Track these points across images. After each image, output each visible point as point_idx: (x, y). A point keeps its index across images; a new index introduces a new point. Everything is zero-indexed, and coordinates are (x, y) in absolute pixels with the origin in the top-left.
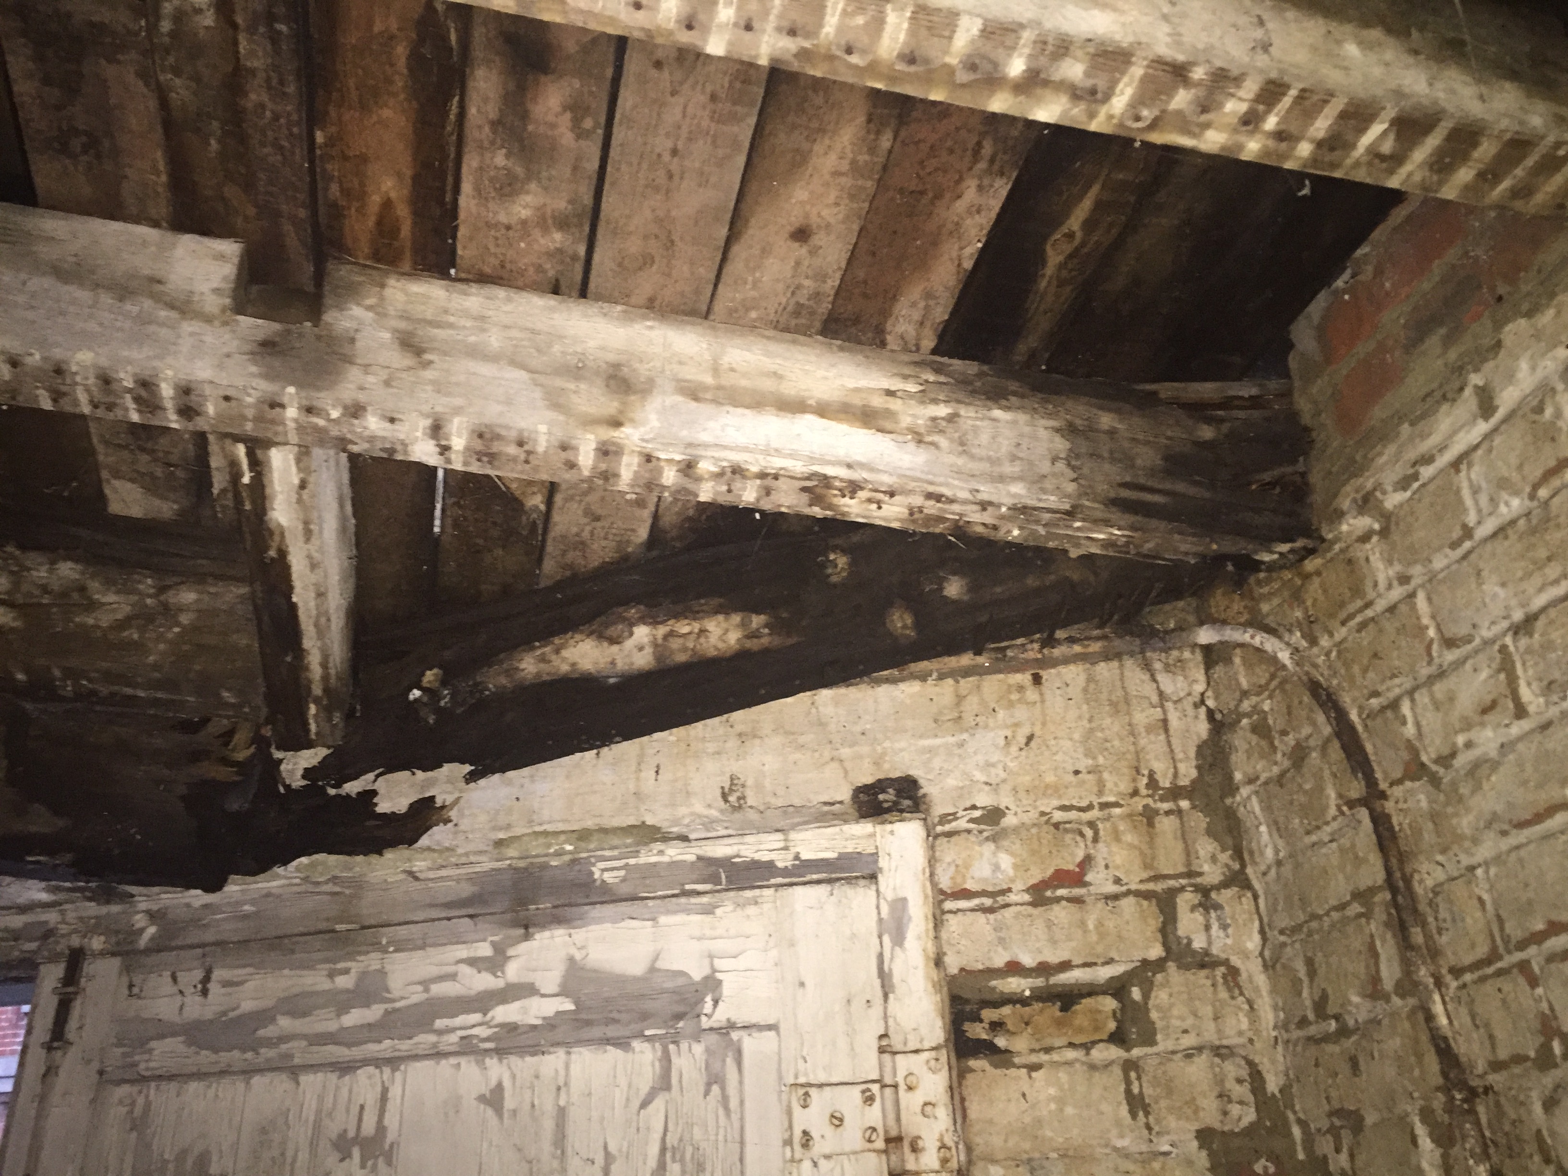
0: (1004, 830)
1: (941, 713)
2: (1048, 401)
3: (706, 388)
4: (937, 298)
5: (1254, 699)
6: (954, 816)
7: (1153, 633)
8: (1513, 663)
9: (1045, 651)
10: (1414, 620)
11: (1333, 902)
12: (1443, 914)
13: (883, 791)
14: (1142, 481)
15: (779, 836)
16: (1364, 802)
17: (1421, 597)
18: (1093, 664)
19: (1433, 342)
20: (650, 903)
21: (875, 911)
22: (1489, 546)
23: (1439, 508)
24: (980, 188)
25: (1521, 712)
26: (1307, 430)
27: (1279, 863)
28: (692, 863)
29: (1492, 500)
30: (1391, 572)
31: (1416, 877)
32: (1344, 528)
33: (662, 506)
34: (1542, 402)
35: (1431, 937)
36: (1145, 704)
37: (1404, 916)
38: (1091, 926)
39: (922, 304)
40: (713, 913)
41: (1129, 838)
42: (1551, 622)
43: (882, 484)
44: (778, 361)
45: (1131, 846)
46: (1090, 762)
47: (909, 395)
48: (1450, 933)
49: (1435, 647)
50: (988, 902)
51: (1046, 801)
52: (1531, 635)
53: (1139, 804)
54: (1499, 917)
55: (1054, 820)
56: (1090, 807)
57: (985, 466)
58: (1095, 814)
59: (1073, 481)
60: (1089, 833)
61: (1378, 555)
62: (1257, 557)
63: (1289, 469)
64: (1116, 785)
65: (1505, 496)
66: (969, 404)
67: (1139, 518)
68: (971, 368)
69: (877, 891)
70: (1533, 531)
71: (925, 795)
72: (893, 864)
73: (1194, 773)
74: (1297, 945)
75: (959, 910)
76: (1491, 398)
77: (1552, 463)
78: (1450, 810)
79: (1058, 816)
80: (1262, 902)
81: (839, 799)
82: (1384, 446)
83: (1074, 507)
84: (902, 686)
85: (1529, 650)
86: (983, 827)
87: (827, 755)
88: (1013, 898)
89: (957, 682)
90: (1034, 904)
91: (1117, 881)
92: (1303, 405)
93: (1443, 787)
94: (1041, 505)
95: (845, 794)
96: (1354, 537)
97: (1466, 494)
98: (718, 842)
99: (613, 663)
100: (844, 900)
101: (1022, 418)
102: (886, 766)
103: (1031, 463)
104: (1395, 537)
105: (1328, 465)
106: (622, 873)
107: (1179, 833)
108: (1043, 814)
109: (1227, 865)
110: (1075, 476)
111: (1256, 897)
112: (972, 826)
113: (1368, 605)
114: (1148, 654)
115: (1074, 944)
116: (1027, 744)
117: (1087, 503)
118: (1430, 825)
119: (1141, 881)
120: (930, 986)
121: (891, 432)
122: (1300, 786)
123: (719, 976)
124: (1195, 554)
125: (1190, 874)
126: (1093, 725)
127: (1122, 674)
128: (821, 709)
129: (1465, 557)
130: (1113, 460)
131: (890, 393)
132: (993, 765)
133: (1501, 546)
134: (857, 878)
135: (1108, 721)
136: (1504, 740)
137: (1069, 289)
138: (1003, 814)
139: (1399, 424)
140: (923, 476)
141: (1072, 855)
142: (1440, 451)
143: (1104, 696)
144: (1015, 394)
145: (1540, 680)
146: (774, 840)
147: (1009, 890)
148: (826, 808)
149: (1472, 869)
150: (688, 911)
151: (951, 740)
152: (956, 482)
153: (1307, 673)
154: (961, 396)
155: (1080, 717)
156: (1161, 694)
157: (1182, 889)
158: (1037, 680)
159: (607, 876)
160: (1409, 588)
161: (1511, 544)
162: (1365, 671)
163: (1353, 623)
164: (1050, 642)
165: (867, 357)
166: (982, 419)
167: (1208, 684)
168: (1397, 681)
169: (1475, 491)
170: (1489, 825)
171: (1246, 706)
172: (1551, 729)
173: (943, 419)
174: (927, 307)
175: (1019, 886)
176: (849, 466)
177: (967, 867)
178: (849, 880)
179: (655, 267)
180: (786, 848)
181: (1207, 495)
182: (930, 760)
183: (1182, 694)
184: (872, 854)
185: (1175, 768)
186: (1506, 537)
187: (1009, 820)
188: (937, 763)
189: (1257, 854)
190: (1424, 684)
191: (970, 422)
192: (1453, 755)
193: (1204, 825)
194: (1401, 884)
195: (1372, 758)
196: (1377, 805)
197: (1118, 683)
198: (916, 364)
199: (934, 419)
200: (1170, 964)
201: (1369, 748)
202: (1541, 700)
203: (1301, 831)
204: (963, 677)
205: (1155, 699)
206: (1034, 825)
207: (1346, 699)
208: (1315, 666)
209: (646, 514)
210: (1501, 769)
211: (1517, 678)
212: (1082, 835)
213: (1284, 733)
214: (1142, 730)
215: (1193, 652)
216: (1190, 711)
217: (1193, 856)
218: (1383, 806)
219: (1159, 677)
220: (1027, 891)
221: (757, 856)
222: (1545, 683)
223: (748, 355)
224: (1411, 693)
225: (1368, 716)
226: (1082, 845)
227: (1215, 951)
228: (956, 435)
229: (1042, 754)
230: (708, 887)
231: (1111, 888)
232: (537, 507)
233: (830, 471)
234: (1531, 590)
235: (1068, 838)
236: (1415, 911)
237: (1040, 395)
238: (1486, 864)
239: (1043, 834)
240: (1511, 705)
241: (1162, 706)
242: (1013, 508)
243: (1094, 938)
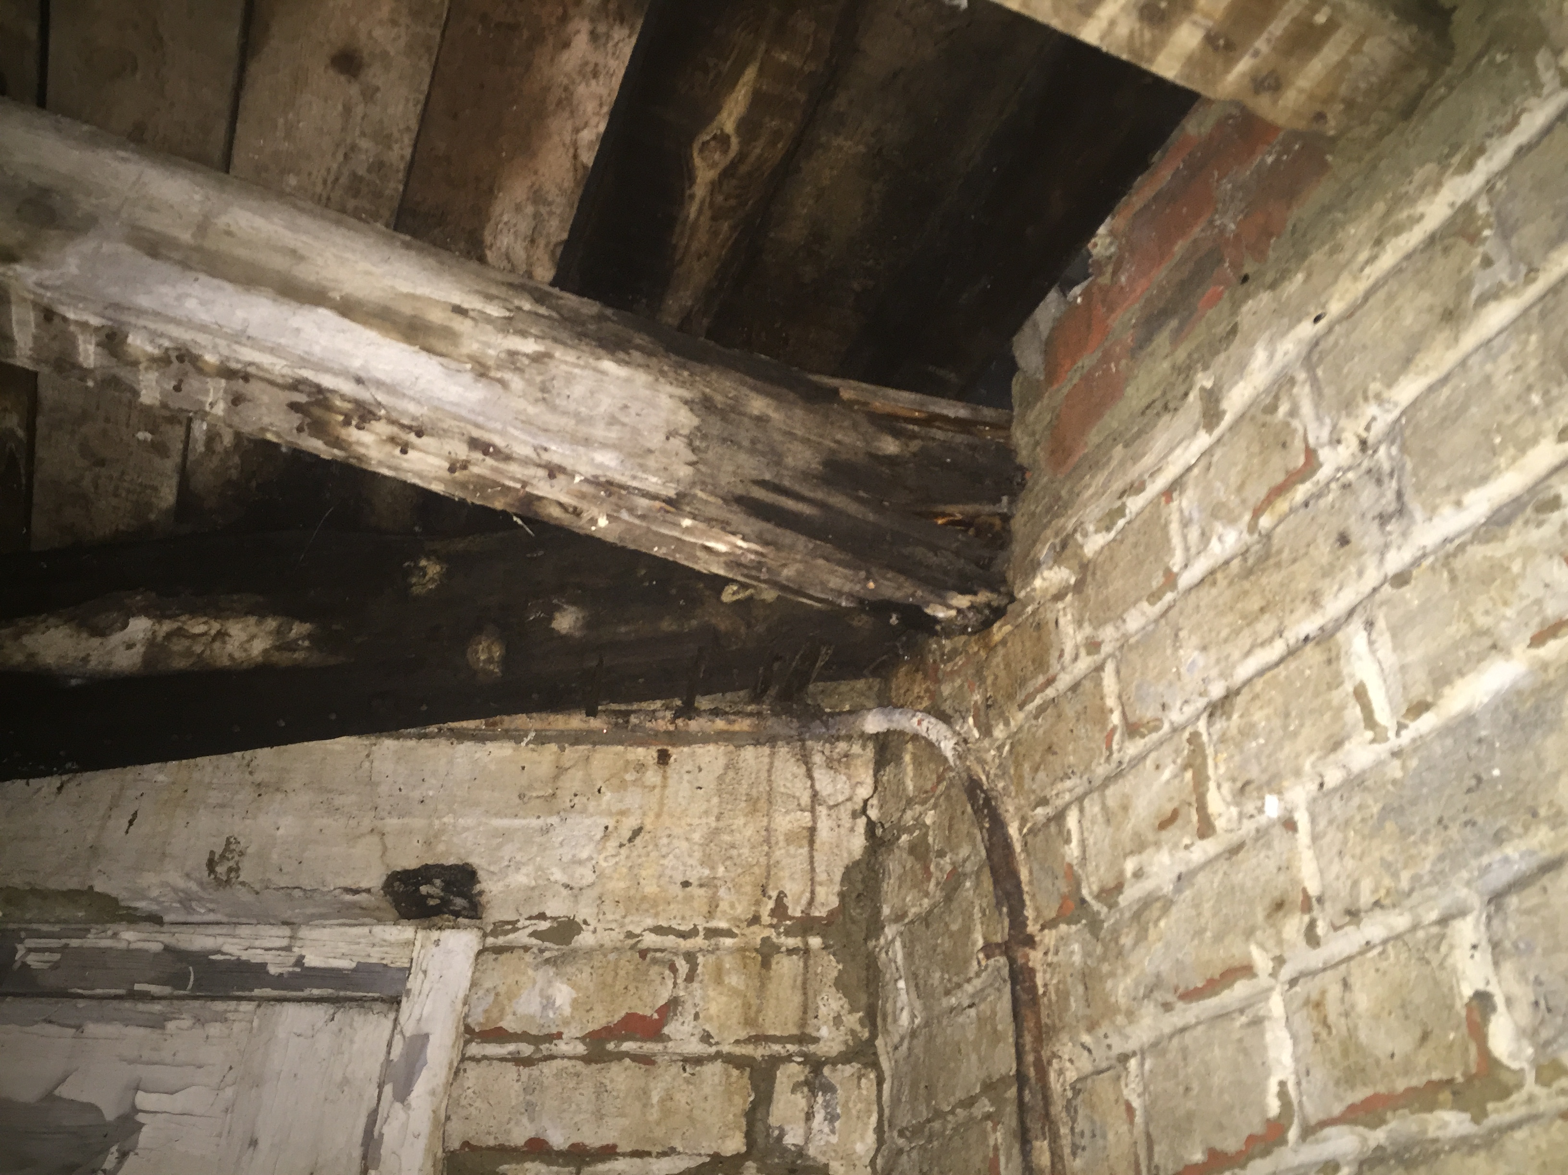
0: (575, 951)
1: (530, 787)
2: (684, 367)
3: (173, 244)
4: (550, 204)
5: (918, 808)
6: (513, 925)
7: (817, 714)
8: (1205, 758)
9: (680, 722)
10: (1098, 702)
11: (960, 1094)
12: (1082, 1124)
13: (429, 881)
14: (786, 483)
15: (286, 931)
16: (1006, 949)
17: (1110, 667)
18: (738, 747)
19: (1162, 339)
20: (81, 1004)
21: (384, 1049)
22: (1193, 597)
23: (1141, 549)
24: (594, 36)
25: (1206, 829)
26: (1022, 469)
27: (913, 1034)
28: (156, 955)
29: (1203, 534)
30: (1080, 638)
31: (1055, 1063)
32: (1038, 583)
33: (191, 457)
34: (1277, 398)
35: (1061, 1158)
36: (793, 805)
37: (1029, 1124)
38: (655, 1099)
39: (530, 209)
40: (163, 1027)
41: (734, 980)
42: (1256, 697)
43: (403, 413)
44: (304, 238)
45: (735, 992)
46: (707, 872)
47: (489, 320)
48: (1087, 1154)
49: (1117, 737)
50: (526, 1049)
51: (636, 918)
52: (1229, 718)
53: (757, 934)
54: (1148, 1136)
55: (643, 946)
56: (694, 932)
57: (569, 423)
58: (700, 941)
59: (692, 464)
60: (683, 967)
61: (1069, 617)
62: (929, 611)
63: (988, 508)
64: (732, 906)
65: (1219, 527)
66: (572, 347)
67: (769, 526)
68: (589, 307)
69: (396, 1020)
70: (1247, 573)
71: (481, 893)
72: (427, 986)
73: (834, 902)
74: (914, 1154)
75: (485, 1057)
76: (1218, 401)
77: (1280, 478)
78: (1105, 968)
79: (650, 940)
80: (886, 1086)
81: (364, 885)
82: (1092, 477)
83: (681, 496)
84: (490, 746)
85: (1223, 739)
86: (547, 944)
87: (367, 823)
88: (563, 1047)
89: (563, 749)
90: (587, 1060)
91: (706, 1038)
92: (1020, 438)
93: (1102, 934)
94: (635, 484)
95: (374, 879)
96: (1049, 597)
97: (1174, 528)
98: (201, 929)
99: (85, 660)
100: (347, 1030)
101: (641, 378)
102: (441, 848)
103: (636, 431)
104: (1090, 590)
105: (1033, 508)
106: (57, 957)
107: (799, 980)
108: (630, 935)
109: (853, 1032)
110: (693, 458)
111: (880, 1082)
112: (534, 941)
113: (1050, 682)
114: (809, 743)
115: (624, 1122)
116: (630, 840)
117: (700, 494)
118: (1080, 989)
119: (737, 1042)
120: (430, 1163)
121: (441, 355)
122: (947, 925)
123: (141, 1117)
124: (850, 595)
125: (803, 1038)
126: (721, 824)
127: (771, 764)
128: (376, 764)
129: (1164, 614)
130: (752, 451)
131: (459, 310)
132: (580, 863)
133: (1207, 595)
134: (374, 1000)
135: (741, 821)
136: (1183, 869)
137: (725, 226)
138: (579, 930)
139: (1113, 446)
140: (472, 417)
141: (655, 995)
142: (1152, 475)
143: (743, 788)
144: (638, 348)
145: (1234, 780)
146: (275, 936)
147: (559, 1036)
148: (348, 897)
149: (1124, 1058)
150: (127, 1022)
151: (535, 823)
152: (517, 433)
153: (968, 769)
154: (564, 335)
155: (706, 813)
156: (815, 795)
157: (789, 1058)
158: (663, 758)
159: (32, 960)
160: (1097, 658)
161: (1221, 592)
162: (1036, 769)
163: (1031, 707)
164: (688, 711)
165: (442, 263)
166: (584, 367)
167: (876, 789)
168: (1068, 784)
169: (1186, 523)
170: (1149, 993)
171: (909, 818)
172: (1241, 855)
173: (527, 355)
174: (536, 216)
175: (573, 1031)
176: (359, 381)
177: (511, 996)
178: (360, 1002)
179: (138, 76)
180: (288, 949)
181: (871, 517)
182: (500, 846)
183: (841, 798)
184: (402, 969)
185: (813, 892)
186: (1214, 583)
187: (585, 939)
188: (508, 851)
189: (890, 1019)
190: (1098, 788)
191: (563, 367)
192: (1119, 888)
193: (835, 974)
194: (1032, 1072)
195: (1026, 888)
196: (1020, 953)
197: (764, 775)
198: (511, 285)
199: (513, 354)
200: (749, 1163)
201: (1024, 875)
202: (1234, 811)
203: (940, 990)
204: (572, 744)
205: (805, 799)
206: (615, 949)
207: (1009, 809)
208: (982, 762)
209: (170, 464)
210: (1174, 909)
211: (1208, 778)
212: (673, 969)
213: (941, 854)
214: (781, 838)
215: (864, 747)
216: (847, 821)
217: (811, 1014)
218: (1026, 956)
219: (816, 774)
220: (582, 1039)
221: (245, 956)
222: (1239, 784)
223: (259, 222)
224: (1080, 800)
225: (1030, 830)
226: (670, 983)
227: (812, 1151)
228: (539, 379)
229: (648, 855)
230: (167, 990)
231: (695, 1047)
232: (12, 432)
233: (327, 381)
234: (1236, 655)
235: (654, 970)
236: (1047, 1115)
237: (674, 357)
238: (1142, 1053)
239: (622, 962)
240: (1195, 818)
241: (813, 811)
242: (594, 482)
243: (654, 1114)
